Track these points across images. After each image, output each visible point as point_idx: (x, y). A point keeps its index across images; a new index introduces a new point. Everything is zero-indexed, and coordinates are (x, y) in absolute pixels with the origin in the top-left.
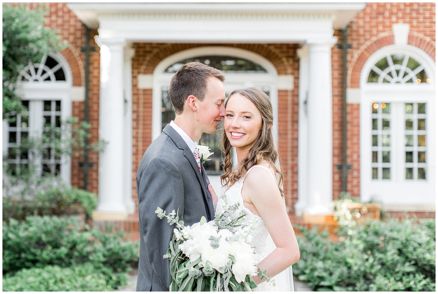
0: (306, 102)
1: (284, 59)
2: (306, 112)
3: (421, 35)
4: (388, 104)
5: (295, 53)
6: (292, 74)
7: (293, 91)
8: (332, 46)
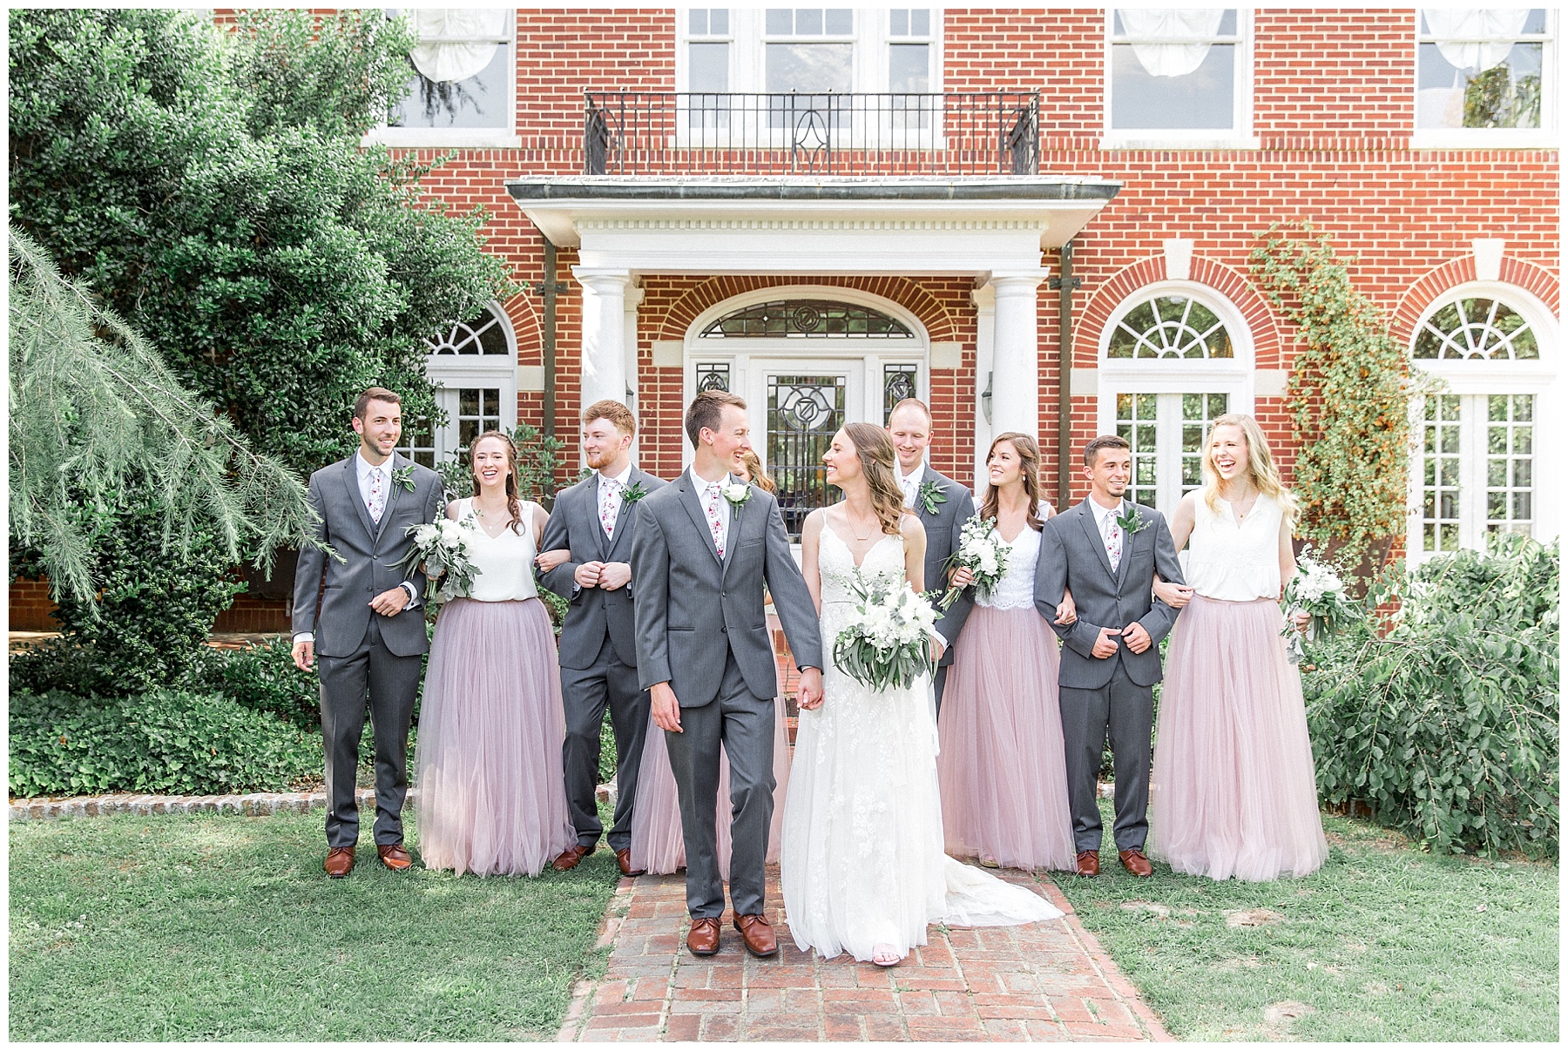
0: (988, 395)
1: (944, 309)
2: (988, 414)
3: (1218, 260)
4: (1152, 396)
5: (967, 295)
6: (959, 338)
7: (960, 372)
8: (1041, 282)
